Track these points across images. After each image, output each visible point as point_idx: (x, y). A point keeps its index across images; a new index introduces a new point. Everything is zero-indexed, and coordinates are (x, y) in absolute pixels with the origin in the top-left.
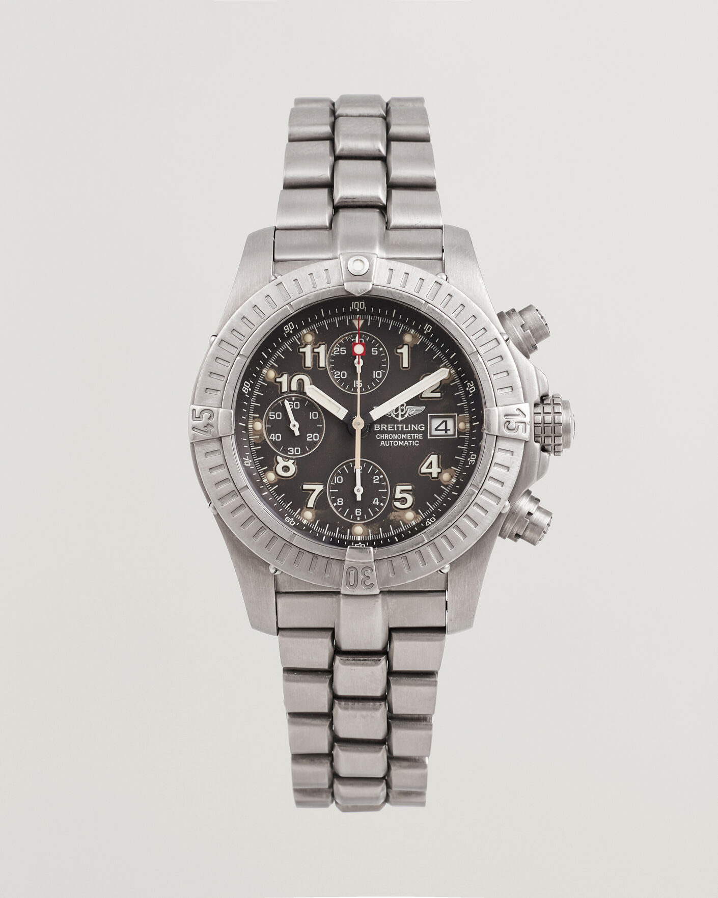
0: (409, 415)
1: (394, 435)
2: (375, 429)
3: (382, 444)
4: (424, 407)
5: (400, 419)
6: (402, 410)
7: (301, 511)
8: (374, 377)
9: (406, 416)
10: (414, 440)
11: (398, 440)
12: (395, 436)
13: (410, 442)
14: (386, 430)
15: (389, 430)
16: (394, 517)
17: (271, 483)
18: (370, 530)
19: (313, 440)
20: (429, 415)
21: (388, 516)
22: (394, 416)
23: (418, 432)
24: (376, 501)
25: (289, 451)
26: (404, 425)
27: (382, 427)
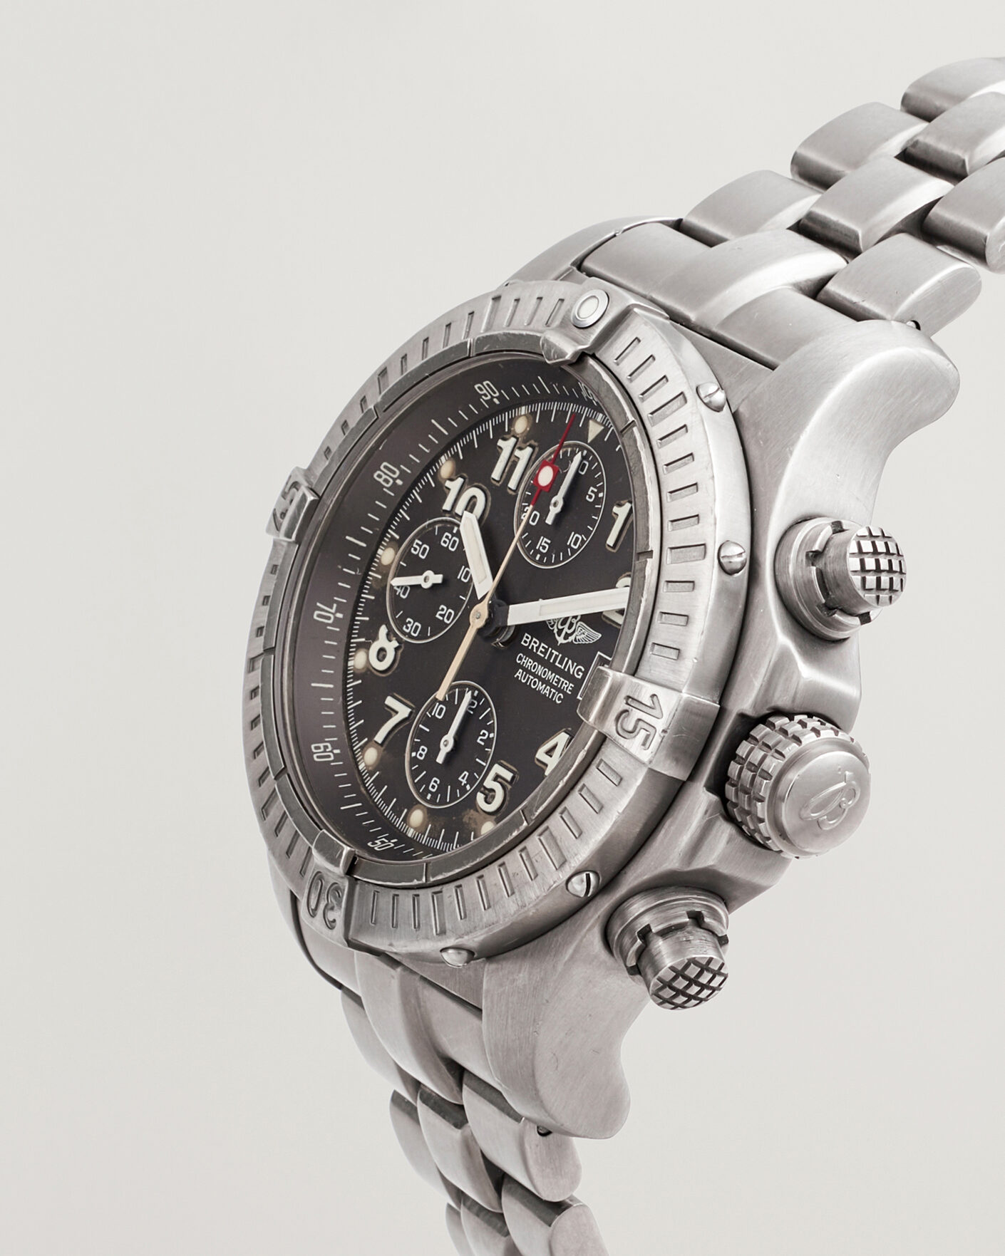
0: (575, 640)
1: (540, 666)
2: (522, 643)
3: (518, 674)
4: (600, 635)
5: (561, 640)
6: (571, 625)
7: (366, 744)
8: (568, 544)
9: (571, 639)
10: (559, 690)
11: (540, 678)
12: (540, 670)
13: (553, 691)
14: (535, 651)
15: (539, 653)
16: (470, 818)
17: (357, 672)
18: (430, 825)
19: (443, 620)
20: (599, 653)
21: (463, 814)
22: (556, 631)
23: (570, 678)
24: (463, 778)
25: (406, 624)
26: (560, 655)
27: (532, 643)
